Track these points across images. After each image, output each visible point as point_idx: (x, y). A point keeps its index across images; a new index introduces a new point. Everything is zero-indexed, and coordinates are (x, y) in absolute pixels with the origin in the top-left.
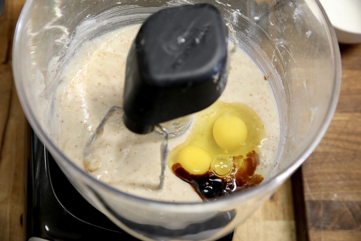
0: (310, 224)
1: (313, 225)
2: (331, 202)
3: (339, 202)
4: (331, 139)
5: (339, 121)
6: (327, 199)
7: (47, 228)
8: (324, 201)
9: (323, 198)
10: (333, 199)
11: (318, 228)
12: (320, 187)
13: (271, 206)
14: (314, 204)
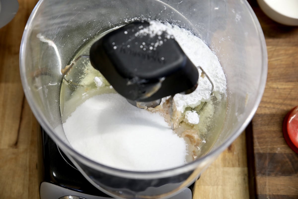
0: (257, 171)
1: (260, 172)
2: (275, 154)
3: (281, 154)
4: (277, 104)
5: (285, 89)
6: (272, 152)
7: (54, 174)
8: (270, 154)
9: (268, 151)
10: (277, 152)
11: (264, 174)
12: (267, 142)
13: (229, 156)
14: (261, 156)
